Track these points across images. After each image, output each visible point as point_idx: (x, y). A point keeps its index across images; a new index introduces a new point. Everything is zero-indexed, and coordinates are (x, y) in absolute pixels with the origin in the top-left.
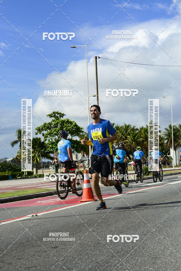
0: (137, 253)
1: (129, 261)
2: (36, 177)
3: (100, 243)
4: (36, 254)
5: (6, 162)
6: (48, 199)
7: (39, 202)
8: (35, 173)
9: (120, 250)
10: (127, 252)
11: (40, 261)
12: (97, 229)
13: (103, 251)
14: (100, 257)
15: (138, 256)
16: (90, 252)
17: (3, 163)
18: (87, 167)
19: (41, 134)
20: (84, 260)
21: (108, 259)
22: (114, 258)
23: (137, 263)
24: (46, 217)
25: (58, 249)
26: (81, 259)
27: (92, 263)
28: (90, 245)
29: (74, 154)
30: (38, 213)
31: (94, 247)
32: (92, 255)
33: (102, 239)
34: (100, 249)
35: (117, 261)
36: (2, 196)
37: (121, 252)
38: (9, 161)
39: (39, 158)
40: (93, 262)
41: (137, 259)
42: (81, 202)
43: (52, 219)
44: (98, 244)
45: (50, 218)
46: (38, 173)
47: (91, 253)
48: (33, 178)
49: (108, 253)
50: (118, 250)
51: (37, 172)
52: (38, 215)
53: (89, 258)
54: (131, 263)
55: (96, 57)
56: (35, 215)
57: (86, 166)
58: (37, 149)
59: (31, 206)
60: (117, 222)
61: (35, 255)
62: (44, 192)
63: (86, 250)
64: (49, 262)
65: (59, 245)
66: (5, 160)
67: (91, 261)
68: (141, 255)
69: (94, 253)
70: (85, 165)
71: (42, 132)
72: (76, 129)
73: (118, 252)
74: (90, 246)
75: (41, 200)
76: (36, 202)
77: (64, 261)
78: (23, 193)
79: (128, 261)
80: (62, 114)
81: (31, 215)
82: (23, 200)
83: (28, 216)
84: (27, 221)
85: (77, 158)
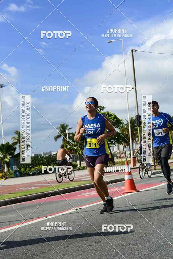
2: (79, 169)
3: (142, 237)
4: (80, 249)
5: (51, 155)
6: (92, 191)
7: (83, 194)
8: (79, 166)
9: (163, 244)
10: (169, 246)
11: (84, 256)
12: (139, 221)
13: (145, 245)
14: (143, 251)
16: (132, 246)
17: (48, 156)
18: (129, 157)
20: (127, 255)
21: (150, 254)
22: (157, 252)
24: (90, 210)
25: (101, 243)
26: (123, 254)
28: (133, 238)
29: (116, 145)
30: (82, 206)
31: (137, 240)
32: (135, 250)
33: (144, 232)
34: (142, 243)
36: (48, 189)
37: (163, 245)
38: (54, 154)
39: (82, 151)
40: (136, 257)
42: (123, 193)
44: (140, 237)
45: (93, 211)
46: (82, 166)
47: (133, 248)
48: (77, 170)
49: (150, 247)
50: (161, 244)
51: (80, 164)
52: (82, 208)
53: (131, 253)
55: (132, 50)
56: (79, 208)
57: (127, 157)
58: (80, 142)
59: (75, 199)
60: (159, 214)
61: (78, 250)
62: (88, 184)
63: (129, 245)
64: (92, 257)
65: (102, 239)
66: (50, 154)
67: (133, 256)
69: (137, 247)
70: (127, 155)
72: (116, 121)
74: (132, 240)
75: (85, 192)
76: (80, 194)
77: (107, 256)
78: (67, 186)
80: (102, 107)
81: (76, 208)
82: (68, 193)
83: (72, 209)
84: (71, 214)
85: (118, 149)
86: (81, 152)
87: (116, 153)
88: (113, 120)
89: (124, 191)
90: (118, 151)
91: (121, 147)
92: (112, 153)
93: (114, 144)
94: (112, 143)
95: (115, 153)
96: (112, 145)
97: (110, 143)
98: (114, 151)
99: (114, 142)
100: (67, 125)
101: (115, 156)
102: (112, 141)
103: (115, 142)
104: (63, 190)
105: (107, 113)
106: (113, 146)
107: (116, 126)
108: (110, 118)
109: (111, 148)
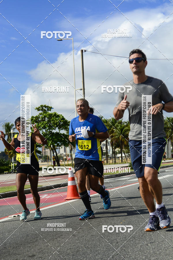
29: (62, 148)
30: (19, 214)
42: (65, 200)
55: (82, 51)
65: (36, 253)
70: (73, 158)
72: (63, 122)
80: (49, 107)
81: (13, 216)
82: (8, 197)
83: (9, 216)
84: (7, 223)
85: (65, 151)
87: (63, 155)
88: (60, 121)
89: (66, 197)
90: (65, 154)
91: (68, 149)
92: (58, 155)
93: (60, 146)
94: (58, 145)
95: (61, 155)
96: (58, 147)
97: (56, 144)
98: (61, 153)
99: (60, 144)
100: (12, 124)
101: (61, 158)
102: (58, 143)
103: (62, 144)
104: (3, 194)
105: (54, 114)
106: (60, 148)
107: (63, 128)
108: (57, 119)
109: (57, 151)
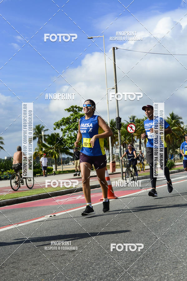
0: (158, 257)
1: (149, 266)
2: (55, 174)
4: (53, 259)
6: (67, 198)
7: (58, 201)
8: (54, 170)
9: (140, 254)
10: (147, 256)
14: (119, 262)
15: (158, 260)
19: (59, 129)
20: (102, 265)
21: (126, 264)
23: (157, 268)
24: (64, 217)
25: (76, 252)
26: (98, 264)
27: (110, 269)
30: (56, 213)
32: (110, 260)
33: (121, 241)
35: (136, 266)
39: (58, 154)
40: (111, 267)
41: (157, 263)
43: (71, 220)
45: (68, 218)
46: (58, 170)
47: (109, 257)
48: (53, 175)
49: (127, 257)
51: (56, 169)
52: (56, 215)
53: (107, 263)
54: (150, 268)
55: (114, 48)
56: (53, 215)
58: (56, 145)
59: (49, 205)
62: (63, 190)
63: (104, 254)
67: (108, 266)
68: (161, 259)
71: (61, 128)
73: (137, 256)
75: (60, 199)
76: (54, 200)
77: (81, 266)
78: (41, 191)
79: (147, 266)
80: (80, 108)
81: (49, 216)
82: (42, 199)
83: (46, 216)
86: (57, 156)
89: (101, 197)
100: (42, 126)
104: (37, 196)
